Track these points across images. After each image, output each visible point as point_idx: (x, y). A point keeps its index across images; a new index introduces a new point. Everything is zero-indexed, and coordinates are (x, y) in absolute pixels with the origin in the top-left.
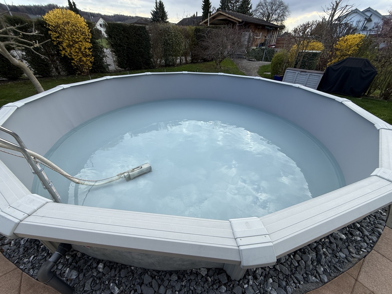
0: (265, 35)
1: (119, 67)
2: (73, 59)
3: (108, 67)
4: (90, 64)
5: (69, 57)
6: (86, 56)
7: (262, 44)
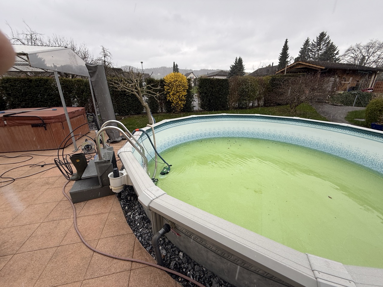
0: (357, 80)
1: (201, 108)
2: (173, 102)
3: (193, 108)
4: (182, 106)
5: (171, 101)
6: (181, 100)
7: (353, 89)
